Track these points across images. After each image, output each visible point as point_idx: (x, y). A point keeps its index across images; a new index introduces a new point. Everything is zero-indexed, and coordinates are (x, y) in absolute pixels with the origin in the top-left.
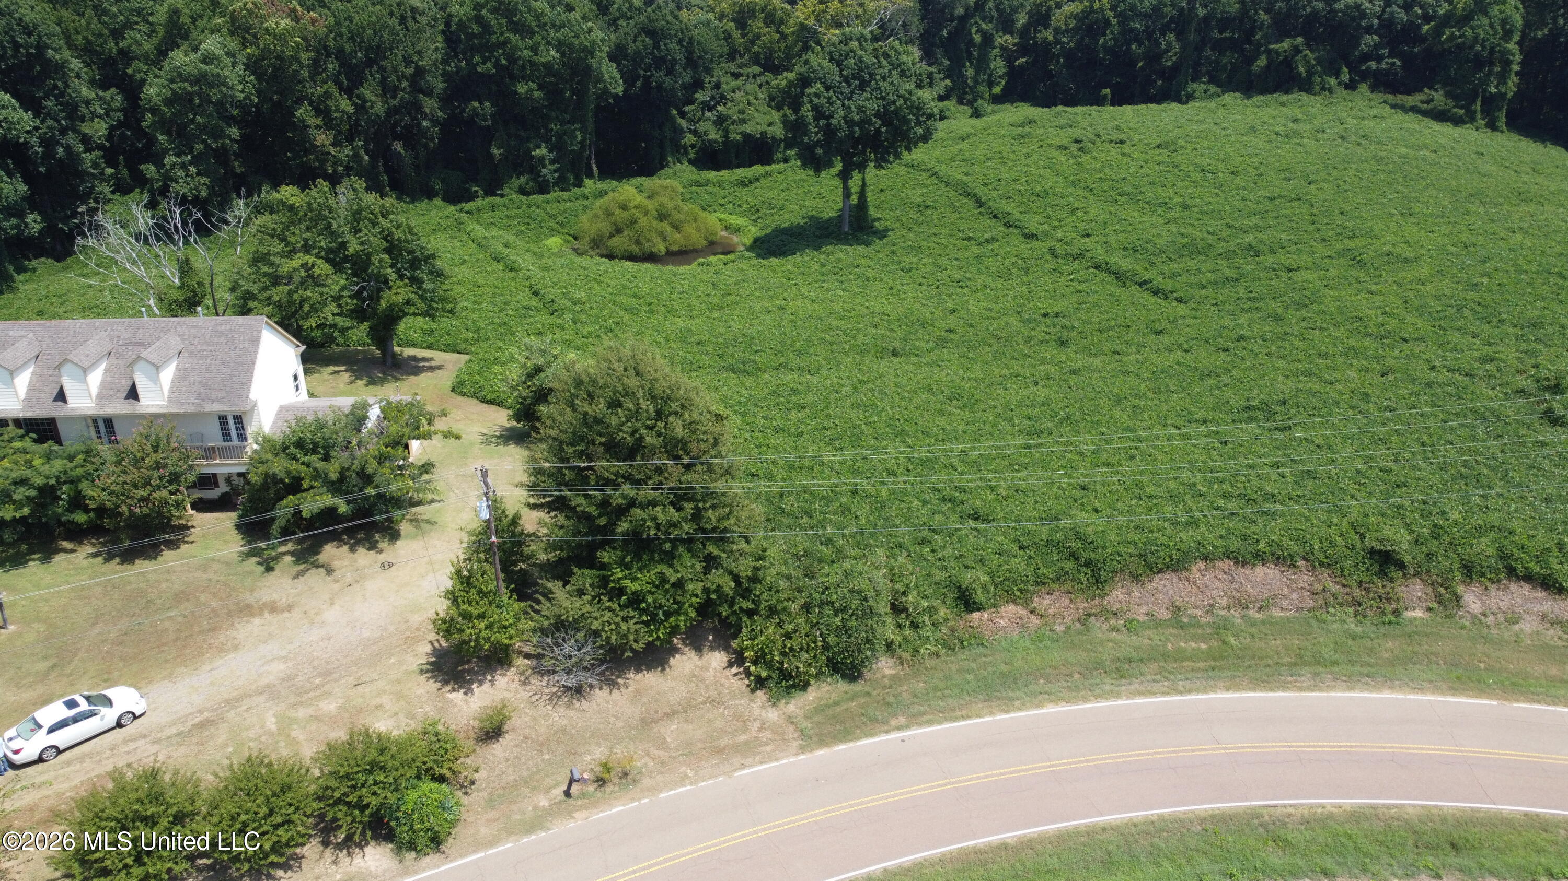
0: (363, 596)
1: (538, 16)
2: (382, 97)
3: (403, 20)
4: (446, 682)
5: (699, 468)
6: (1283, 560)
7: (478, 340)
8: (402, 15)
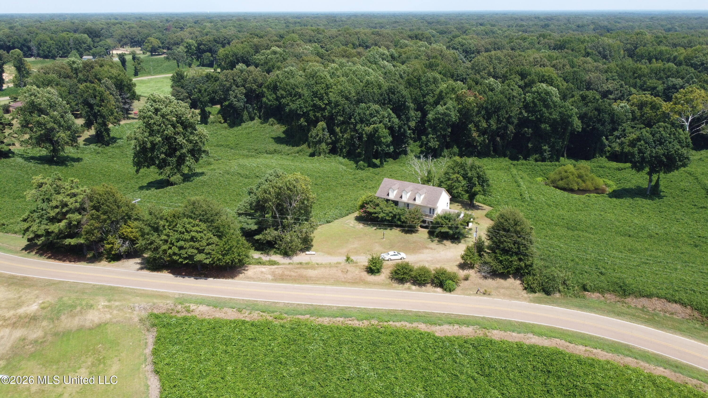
1: (554, 102)
4: (460, 268)
5: (522, 238)
7: (498, 204)
8: (509, 98)
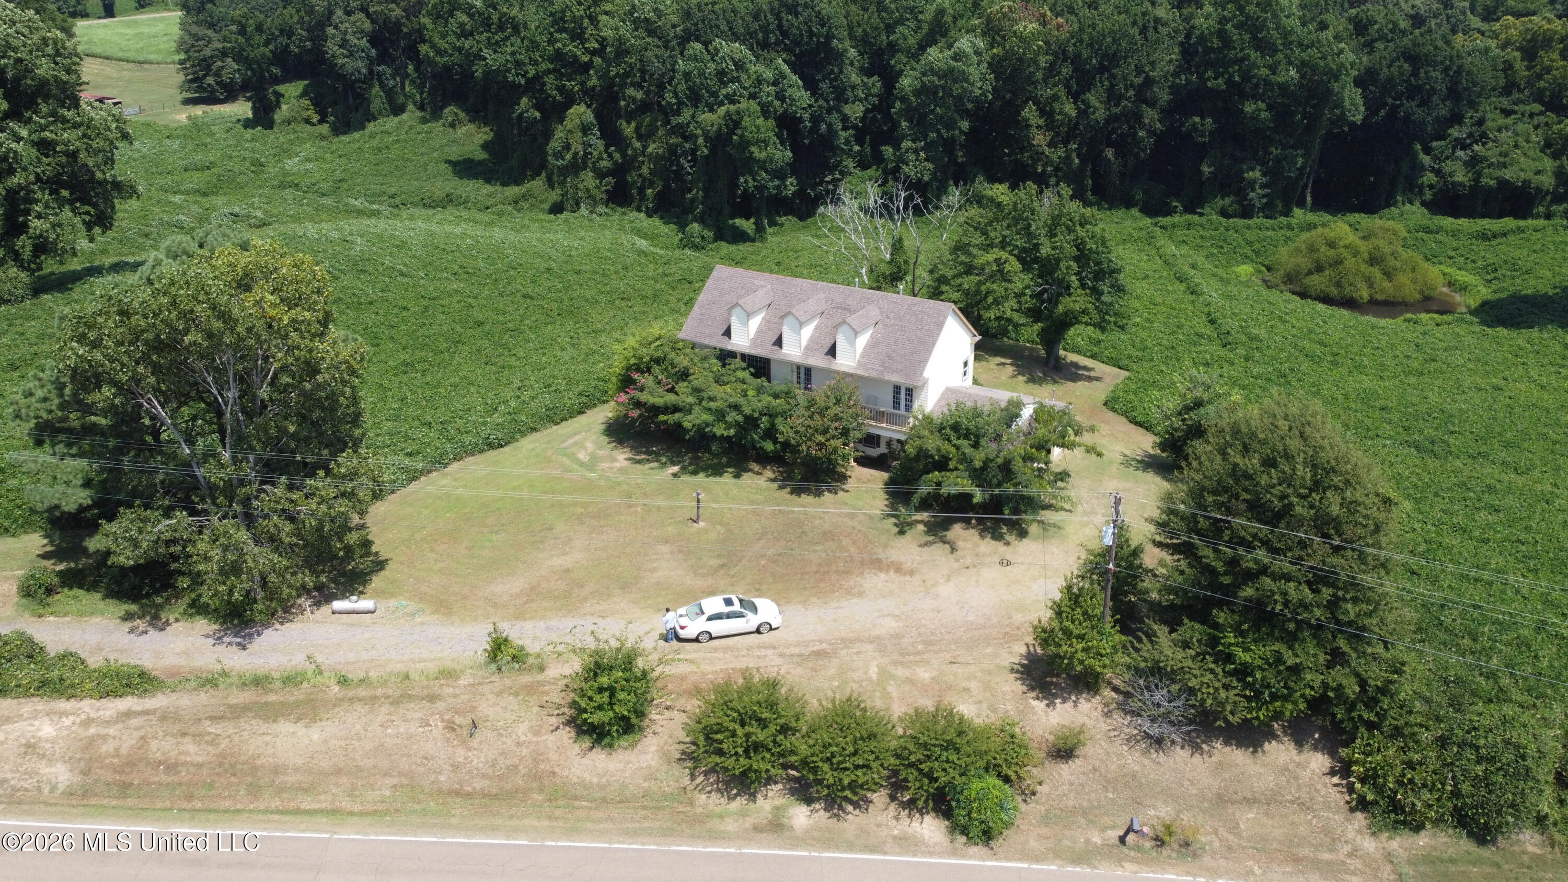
0: (977, 581)
1: (1286, 34)
2: (1105, 103)
3: (1143, 31)
4: (1032, 688)
5: (1349, 553)
7: (1142, 359)
8: (1144, 26)
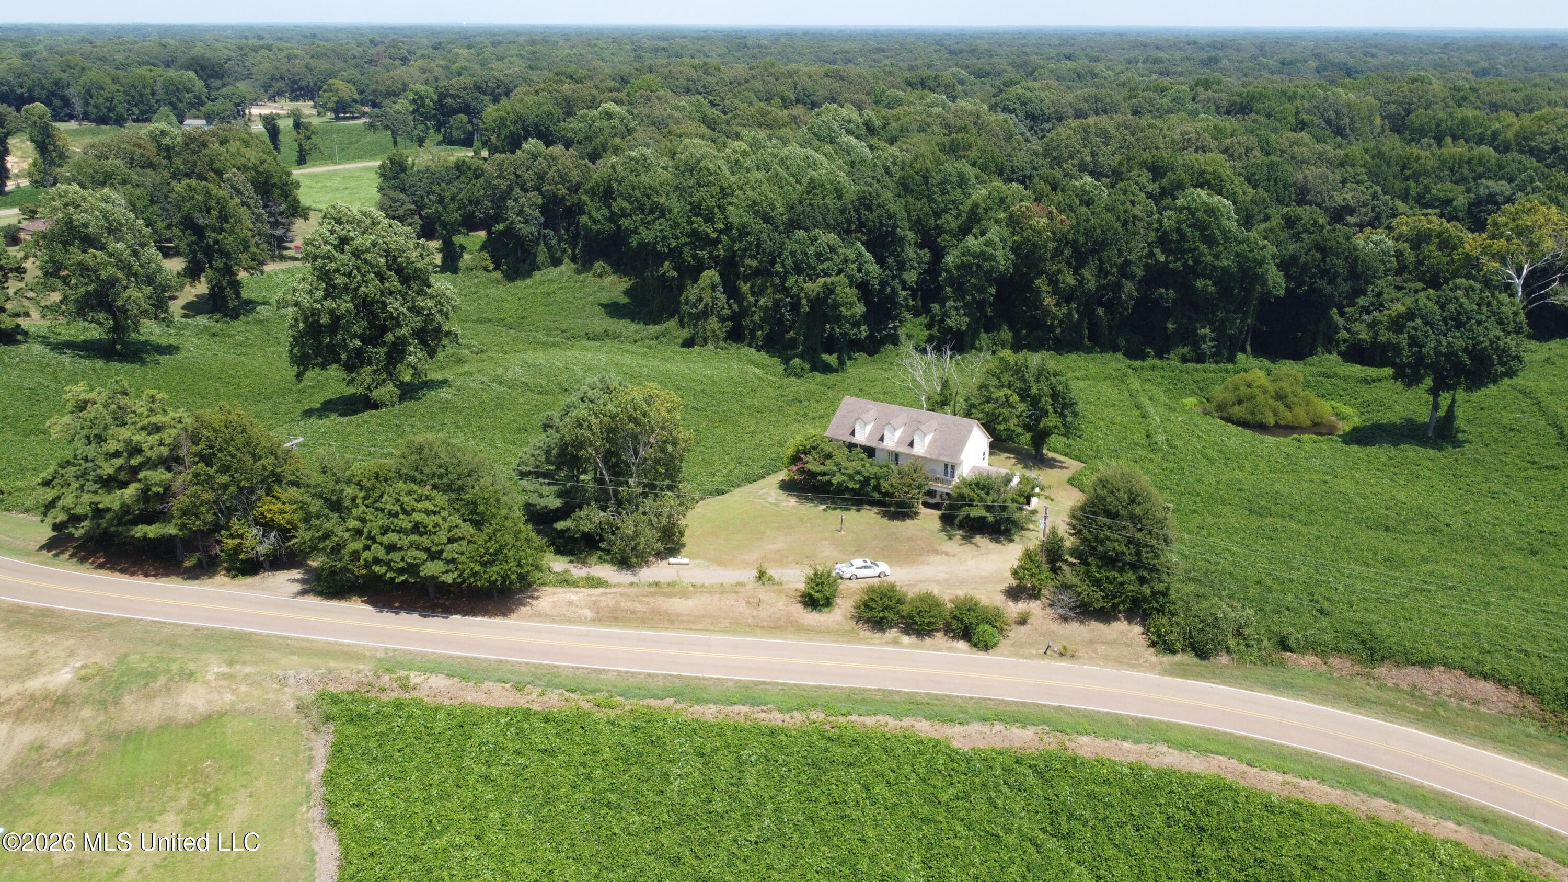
0: (987, 560)
2: (1096, 277)
3: (1125, 224)
4: (1010, 598)
6: (1503, 683)
7: (1096, 457)
8: (1125, 221)
